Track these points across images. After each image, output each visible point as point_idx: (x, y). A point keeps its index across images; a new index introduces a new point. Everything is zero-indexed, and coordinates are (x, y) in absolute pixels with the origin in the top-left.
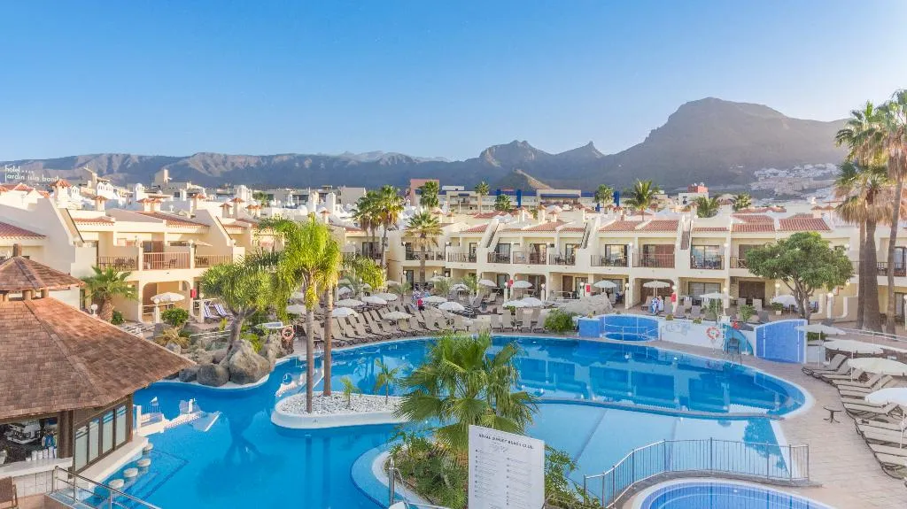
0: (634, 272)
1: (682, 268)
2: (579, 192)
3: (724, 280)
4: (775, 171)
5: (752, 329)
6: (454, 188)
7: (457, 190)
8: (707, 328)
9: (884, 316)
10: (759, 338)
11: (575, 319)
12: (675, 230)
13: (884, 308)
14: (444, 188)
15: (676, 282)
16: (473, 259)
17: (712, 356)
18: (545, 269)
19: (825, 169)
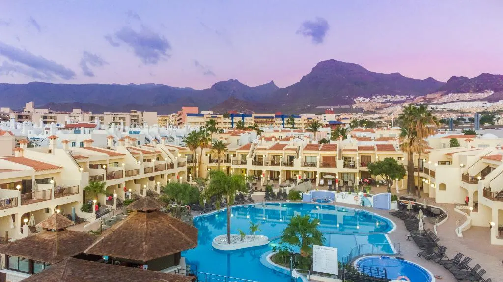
0: (320, 170)
1: (340, 168)
2: (273, 115)
3: (356, 173)
4: (364, 98)
5: (371, 196)
6: (207, 112)
7: (209, 114)
8: (354, 196)
9: (416, 188)
10: (374, 201)
11: (301, 194)
12: (336, 150)
13: (416, 184)
14: (202, 113)
15: (337, 174)
16: (244, 163)
17: (356, 208)
18: (280, 168)
19: (386, 98)
